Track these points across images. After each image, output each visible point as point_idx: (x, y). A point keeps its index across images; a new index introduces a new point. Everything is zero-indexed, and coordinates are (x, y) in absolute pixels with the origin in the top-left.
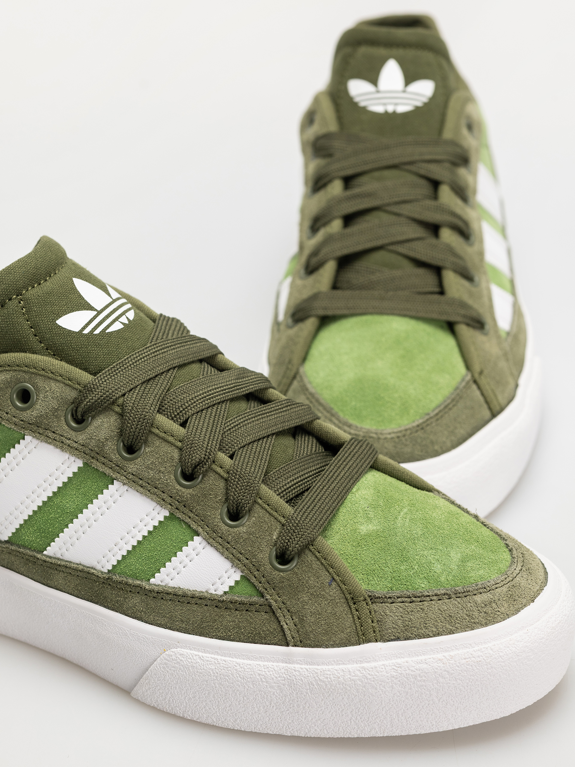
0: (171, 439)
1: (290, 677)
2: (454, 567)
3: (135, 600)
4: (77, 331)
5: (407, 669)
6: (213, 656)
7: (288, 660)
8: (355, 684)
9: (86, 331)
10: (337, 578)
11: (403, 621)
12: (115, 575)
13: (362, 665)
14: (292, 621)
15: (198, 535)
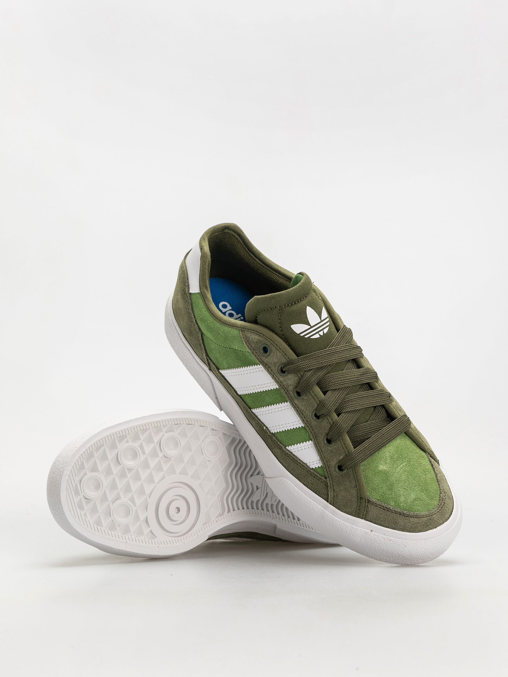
0: (316, 398)
1: (323, 515)
2: (409, 501)
3: (277, 451)
4: (298, 333)
5: (369, 535)
6: (298, 490)
7: (325, 508)
8: (346, 531)
9: (302, 335)
10: (358, 487)
11: (376, 516)
12: (274, 437)
13: (352, 526)
14: (333, 494)
15: (312, 440)
